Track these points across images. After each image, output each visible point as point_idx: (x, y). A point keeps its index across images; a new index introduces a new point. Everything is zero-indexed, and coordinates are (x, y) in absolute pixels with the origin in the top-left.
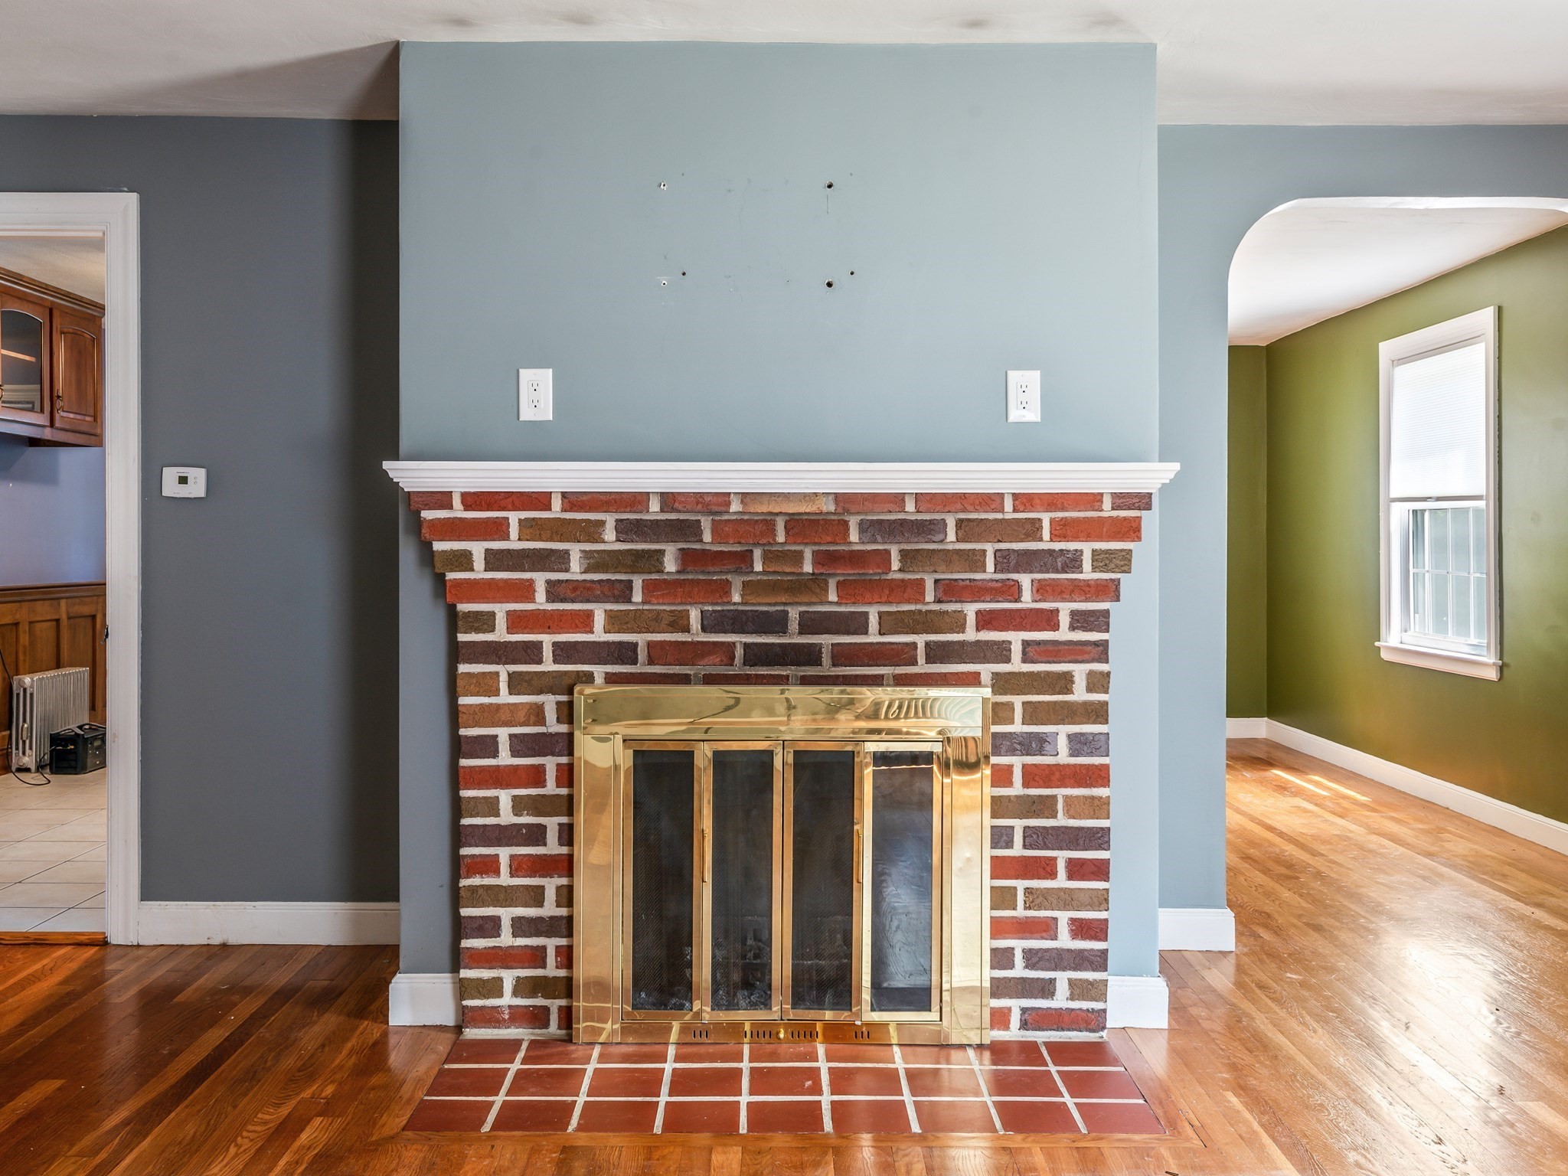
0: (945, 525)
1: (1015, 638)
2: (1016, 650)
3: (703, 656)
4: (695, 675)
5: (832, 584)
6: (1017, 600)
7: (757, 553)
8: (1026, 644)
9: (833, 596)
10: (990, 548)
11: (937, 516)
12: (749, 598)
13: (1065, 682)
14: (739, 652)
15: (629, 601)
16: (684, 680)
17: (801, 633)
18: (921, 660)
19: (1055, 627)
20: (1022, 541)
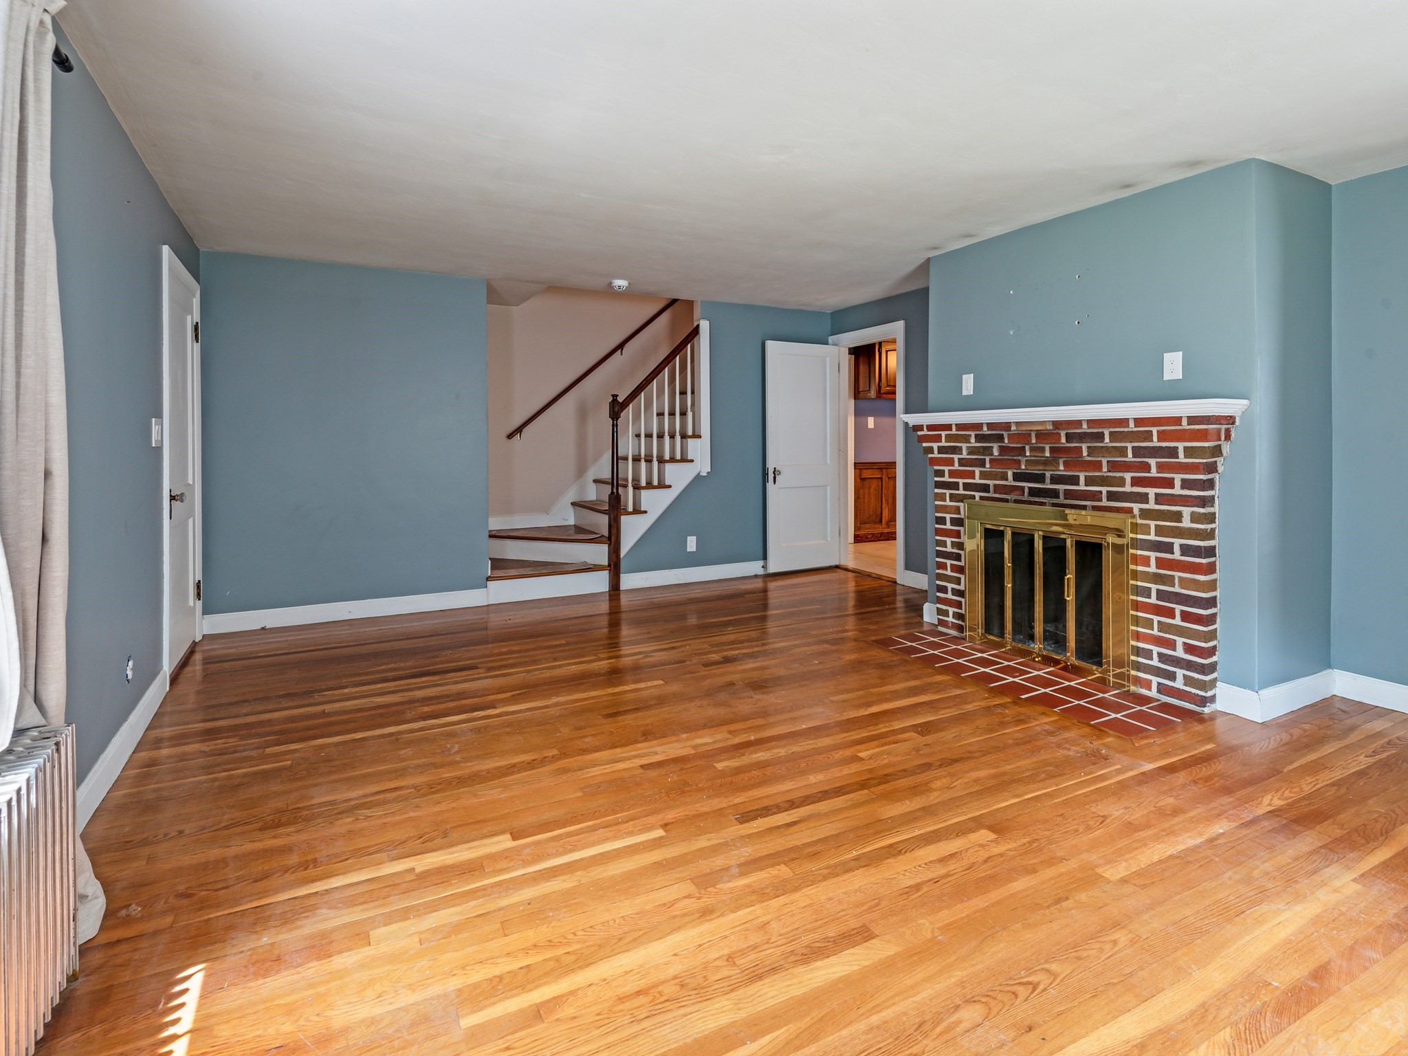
0: (1104, 434)
1: (1152, 492)
2: (1152, 497)
3: (1013, 491)
4: (1011, 499)
5: (1061, 461)
6: (1149, 472)
7: (1027, 448)
8: (1157, 495)
9: (1062, 468)
10: (1129, 446)
11: (1100, 430)
12: (1029, 468)
13: (1178, 517)
14: (1026, 491)
15: (985, 467)
16: (1007, 501)
17: (1051, 483)
18: (1104, 499)
19: (1172, 487)
20: (1142, 442)
